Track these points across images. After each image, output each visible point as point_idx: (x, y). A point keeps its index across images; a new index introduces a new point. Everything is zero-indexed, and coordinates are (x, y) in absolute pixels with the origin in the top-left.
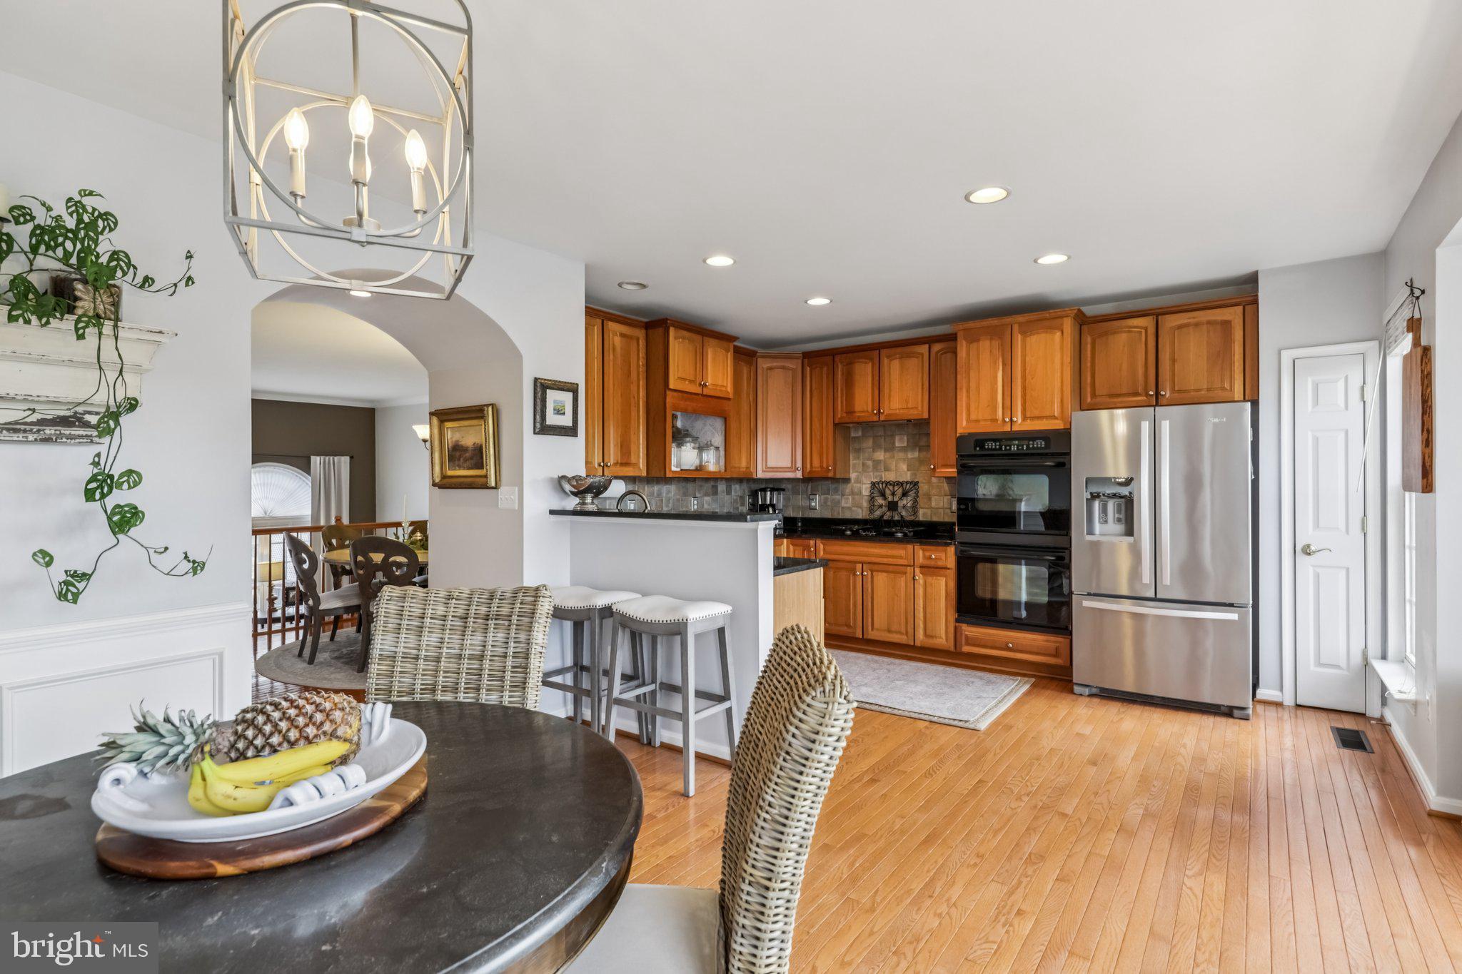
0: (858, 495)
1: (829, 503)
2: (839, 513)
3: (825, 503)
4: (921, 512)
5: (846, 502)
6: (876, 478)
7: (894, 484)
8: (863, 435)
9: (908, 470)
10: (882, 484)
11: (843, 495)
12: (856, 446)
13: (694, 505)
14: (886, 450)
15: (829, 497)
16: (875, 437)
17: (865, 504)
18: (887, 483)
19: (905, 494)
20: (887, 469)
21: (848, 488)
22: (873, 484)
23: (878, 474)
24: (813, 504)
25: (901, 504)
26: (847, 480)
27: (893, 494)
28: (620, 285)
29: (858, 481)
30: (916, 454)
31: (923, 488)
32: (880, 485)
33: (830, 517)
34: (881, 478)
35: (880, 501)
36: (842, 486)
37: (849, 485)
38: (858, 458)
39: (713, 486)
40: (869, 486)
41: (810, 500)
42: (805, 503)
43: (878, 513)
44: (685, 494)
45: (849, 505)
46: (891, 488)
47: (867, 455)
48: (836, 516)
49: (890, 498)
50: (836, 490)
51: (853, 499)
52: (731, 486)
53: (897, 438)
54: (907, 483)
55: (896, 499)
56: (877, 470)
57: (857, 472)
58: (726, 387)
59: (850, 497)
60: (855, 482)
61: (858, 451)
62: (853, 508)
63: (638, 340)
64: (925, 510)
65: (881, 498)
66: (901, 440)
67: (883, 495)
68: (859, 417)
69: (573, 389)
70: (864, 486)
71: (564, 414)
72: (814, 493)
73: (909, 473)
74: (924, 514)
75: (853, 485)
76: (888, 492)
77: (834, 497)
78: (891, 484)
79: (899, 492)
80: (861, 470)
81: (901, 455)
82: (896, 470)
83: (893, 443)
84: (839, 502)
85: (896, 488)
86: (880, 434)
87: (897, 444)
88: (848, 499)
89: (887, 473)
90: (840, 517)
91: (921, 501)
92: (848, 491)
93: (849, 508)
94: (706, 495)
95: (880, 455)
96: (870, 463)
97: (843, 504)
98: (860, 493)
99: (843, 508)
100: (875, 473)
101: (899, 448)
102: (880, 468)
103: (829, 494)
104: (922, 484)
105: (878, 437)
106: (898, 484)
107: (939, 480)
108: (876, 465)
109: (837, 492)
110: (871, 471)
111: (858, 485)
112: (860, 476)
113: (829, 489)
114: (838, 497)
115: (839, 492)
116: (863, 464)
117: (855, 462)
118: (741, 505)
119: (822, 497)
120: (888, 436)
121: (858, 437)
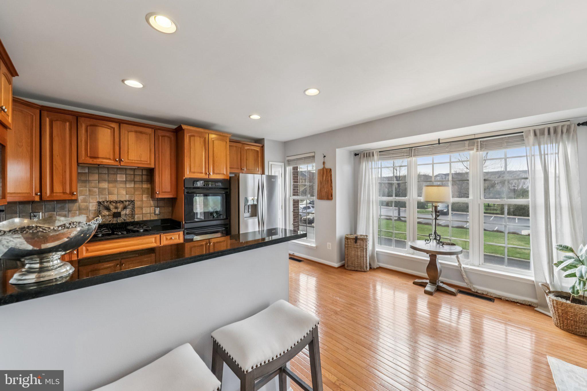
0: (84, 209)
4: (136, 216)
6: (101, 198)
7: (116, 202)
8: (89, 173)
10: (107, 202)
11: (69, 211)
14: (109, 182)
16: (100, 174)
18: (111, 202)
19: (125, 208)
20: (110, 194)
21: (74, 206)
22: (99, 203)
23: (103, 196)
25: (123, 213)
26: (75, 201)
27: (116, 208)
29: (85, 201)
30: (132, 185)
31: (137, 204)
32: (105, 203)
34: (106, 198)
36: (68, 205)
37: (77, 205)
38: (85, 187)
40: (95, 204)
41: (32, 217)
43: (107, 221)
46: (114, 204)
47: (93, 184)
49: (114, 211)
51: (80, 213)
53: (118, 175)
54: (126, 201)
55: (119, 210)
57: (84, 195)
59: (77, 212)
60: (82, 202)
61: (85, 182)
64: (138, 215)
65: (106, 211)
66: (121, 177)
67: (108, 209)
70: (91, 204)
72: (37, 211)
73: (127, 195)
74: (138, 217)
75: (80, 203)
76: (111, 207)
77: (60, 213)
78: (114, 202)
79: (120, 206)
80: (88, 194)
81: (122, 185)
82: (118, 194)
83: (115, 178)
85: (118, 205)
86: (105, 172)
87: (118, 179)
88: (75, 213)
89: (110, 196)
91: (137, 211)
92: (75, 208)
95: (104, 185)
96: (96, 190)
98: (87, 208)
100: (101, 196)
101: (120, 182)
102: (104, 193)
103: (54, 211)
104: (137, 202)
105: (103, 173)
106: (119, 202)
107: (148, 199)
108: (101, 191)
109: (63, 209)
110: (97, 195)
111: (85, 204)
112: (87, 198)
113: (55, 208)
114: (63, 213)
115: (66, 209)
116: (90, 191)
117: (81, 189)
119: (47, 213)
120: (112, 174)
121: (85, 173)
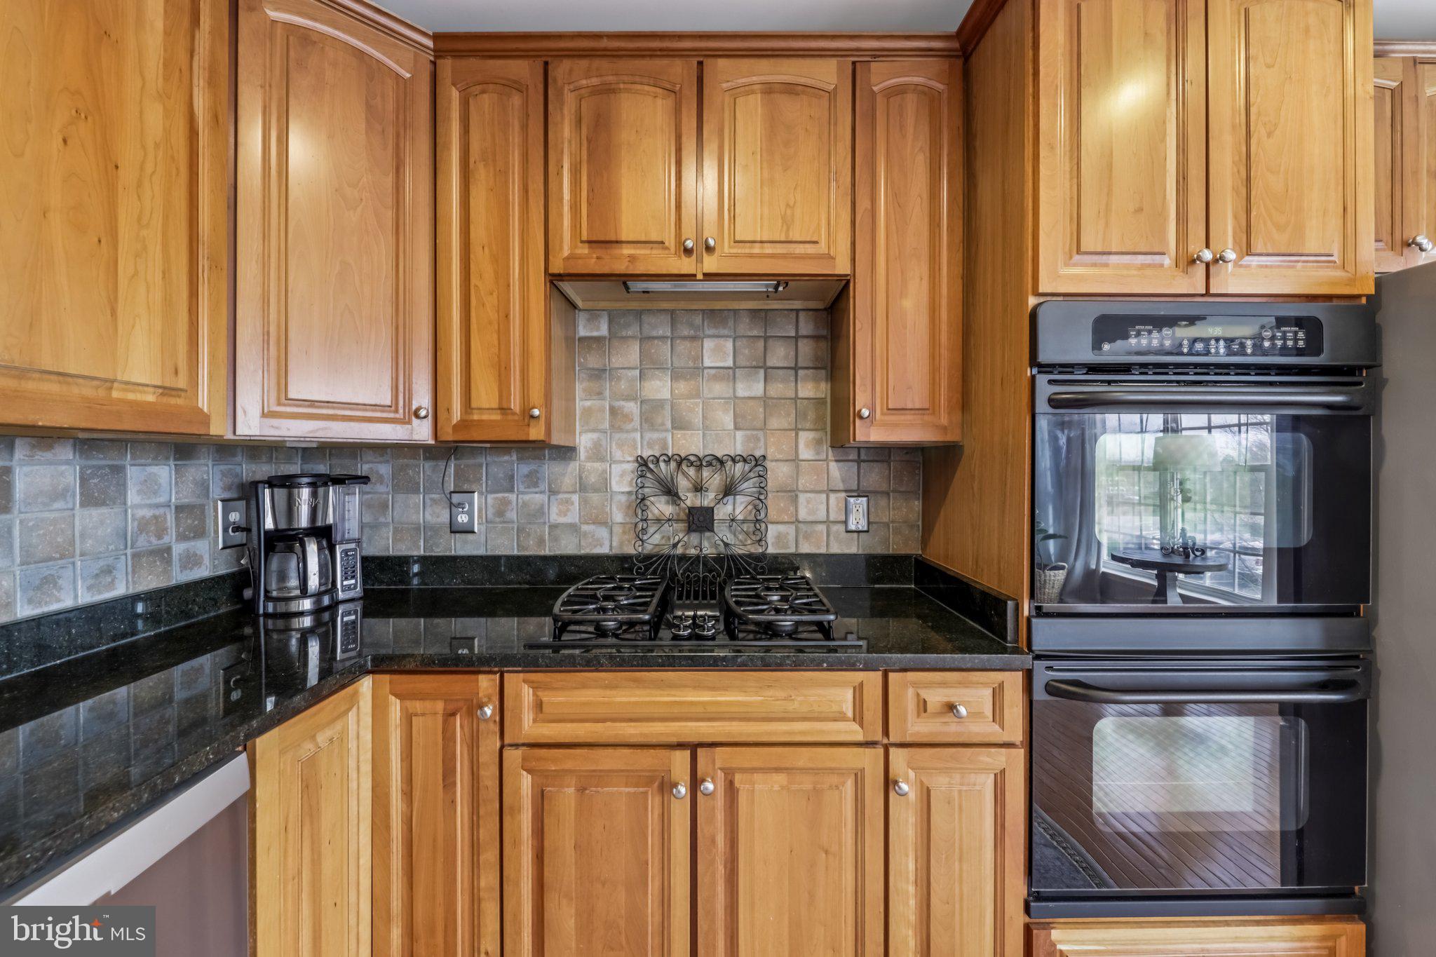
0: (596, 490)
1: (512, 515)
2: (541, 541)
3: (500, 513)
4: (772, 531)
5: (564, 513)
6: (650, 445)
7: (699, 463)
8: (612, 335)
9: (737, 428)
10: (667, 463)
11: (553, 492)
12: (594, 361)
14: (676, 375)
15: (512, 497)
16: (645, 339)
17: (620, 517)
18: (683, 461)
19: (729, 490)
20: (679, 424)
21: (567, 473)
22: (643, 463)
23: (655, 435)
24: (462, 518)
25: (722, 512)
26: (566, 452)
27: (699, 489)
29: (598, 454)
30: (758, 388)
31: (778, 473)
32: (662, 465)
33: (516, 552)
34: (665, 446)
35: (661, 507)
36: (550, 469)
37: (573, 467)
38: (600, 394)
40: (631, 467)
41: (455, 506)
42: (429, 516)
43: (658, 541)
45: (572, 517)
46: (692, 472)
47: (623, 385)
49: (690, 501)
50: (533, 480)
51: (584, 502)
53: (708, 344)
54: (734, 460)
55: (708, 500)
56: (653, 427)
57: (594, 431)
59: (575, 498)
60: (589, 459)
61: (598, 374)
62: (585, 528)
64: (781, 528)
65: (664, 499)
66: (718, 350)
67: (670, 492)
68: (632, 259)
70: (616, 469)
72: (466, 487)
73: (739, 434)
74: (779, 537)
75: (584, 464)
76: (683, 484)
77: (527, 497)
78: (691, 464)
79: (714, 481)
80: (606, 425)
81: (720, 389)
82: (706, 428)
83: (697, 358)
84: (541, 511)
85: (705, 474)
86: (661, 333)
87: (707, 363)
88: (568, 502)
89: (679, 434)
90: (547, 552)
91: (775, 506)
92: (567, 482)
93: (573, 528)
95: (660, 388)
96: (632, 408)
97: (555, 516)
98: (603, 486)
99: (553, 527)
100: (648, 435)
101: (713, 371)
102: (660, 421)
103: (511, 490)
104: (774, 463)
105: (655, 338)
106: (710, 464)
107: (818, 453)
108: (650, 411)
109: (536, 485)
110: (635, 430)
111: (598, 465)
112: (604, 443)
113: (512, 477)
114: (536, 498)
115: (544, 486)
116: (613, 411)
117: (588, 403)
118: (182, 537)
119: (491, 497)
120: (684, 338)
121: (598, 340)
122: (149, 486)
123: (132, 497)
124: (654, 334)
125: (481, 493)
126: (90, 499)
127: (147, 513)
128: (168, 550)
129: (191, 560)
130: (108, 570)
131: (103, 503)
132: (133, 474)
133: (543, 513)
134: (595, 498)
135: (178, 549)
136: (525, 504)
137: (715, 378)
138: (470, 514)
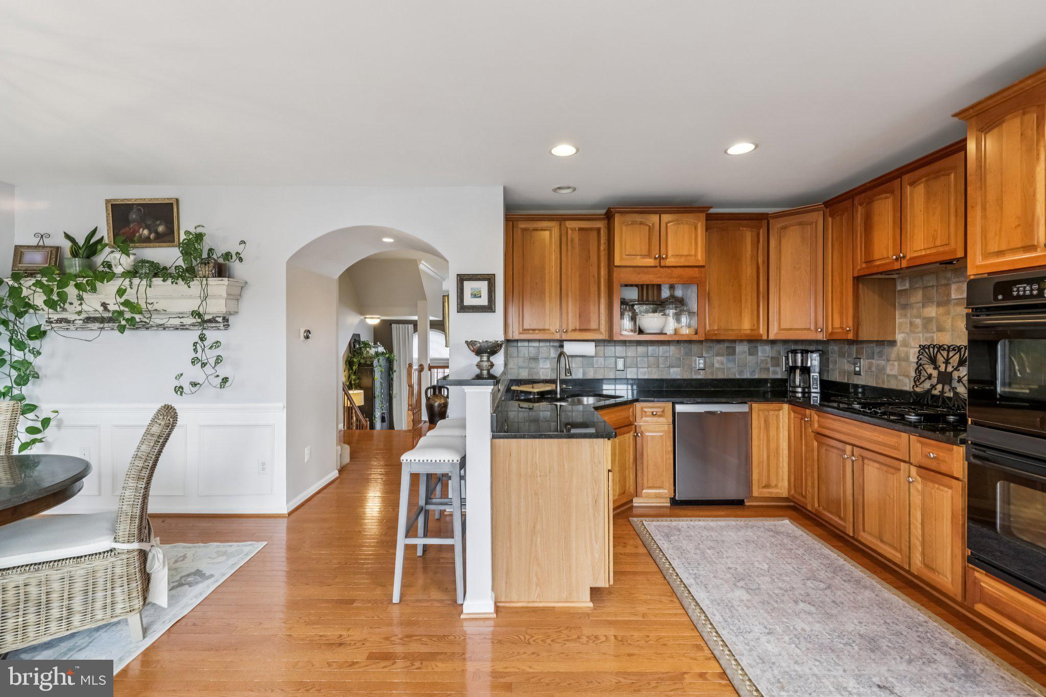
0: (904, 360)
1: (874, 369)
2: (883, 382)
3: (870, 368)
5: (892, 369)
6: (926, 340)
7: (949, 349)
8: (911, 288)
10: (934, 348)
11: (888, 360)
12: (903, 301)
13: (699, 364)
14: (939, 305)
15: (874, 361)
16: (925, 288)
17: (913, 374)
18: (940, 348)
19: (961, 364)
20: (940, 329)
21: (894, 352)
22: (923, 348)
23: (928, 335)
24: (857, 369)
25: (956, 375)
26: (893, 343)
27: (947, 362)
28: (555, 190)
29: (905, 344)
32: (931, 350)
33: (875, 385)
34: (933, 341)
35: (930, 369)
36: (887, 349)
37: (895, 349)
38: (905, 316)
39: (727, 347)
40: (917, 350)
41: (855, 364)
42: (848, 367)
43: (927, 385)
44: (689, 354)
45: (895, 372)
46: (944, 353)
47: (915, 311)
48: (880, 385)
49: (942, 368)
50: (881, 354)
51: (899, 365)
52: (756, 347)
53: (954, 287)
55: (950, 369)
56: (928, 332)
57: (903, 333)
58: (696, 255)
59: (896, 363)
60: (901, 346)
61: (905, 307)
62: (900, 377)
63: (599, 230)
65: (931, 366)
66: (958, 289)
67: (933, 361)
68: (879, 266)
69: (490, 279)
70: (912, 351)
71: (480, 297)
72: (859, 356)
75: (899, 349)
76: (940, 359)
77: (879, 362)
78: (944, 349)
79: (955, 360)
80: (908, 330)
81: (959, 309)
82: (953, 330)
83: (949, 295)
85: (951, 354)
86: (931, 284)
87: (953, 296)
88: (893, 365)
89: (940, 334)
90: (885, 386)
92: (893, 356)
93: (895, 377)
94: (718, 355)
95: (932, 311)
96: (918, 321)
97: (888, 371)
98: (906, 359)
99: (888, 376)
100: (925, 335)
101: (956, 301)
102: (931, 328)
103: (873, 359)
105: (929, 287)
106: (954, 349)
108: (928, 321)
109: (881, 357)
110: (920, 332)
111: (905, 349)
112: (907, 339)
113: (873, 353)
114: (883, 363)
115: (884, 357)
116: (911, 323)
117: (901, 320)
118: (773, 366)
119: (867, 361)
120: (942, 285)
121: (905, 290)
122: (764, 351)
123: (760, 354)
124: (928, 285)
125: (863, 359)
126: (750, 354)
127: (763, 358)
128: (769, 369)
129: (775, 372)
130: (754, 371)
131: (752, 355)
132: (760, 348)
133: (884, 369)
134: (903, 364)
135: (771, 369)
136: (878, 365)
137: (957, 304)
138: (860, 367)
